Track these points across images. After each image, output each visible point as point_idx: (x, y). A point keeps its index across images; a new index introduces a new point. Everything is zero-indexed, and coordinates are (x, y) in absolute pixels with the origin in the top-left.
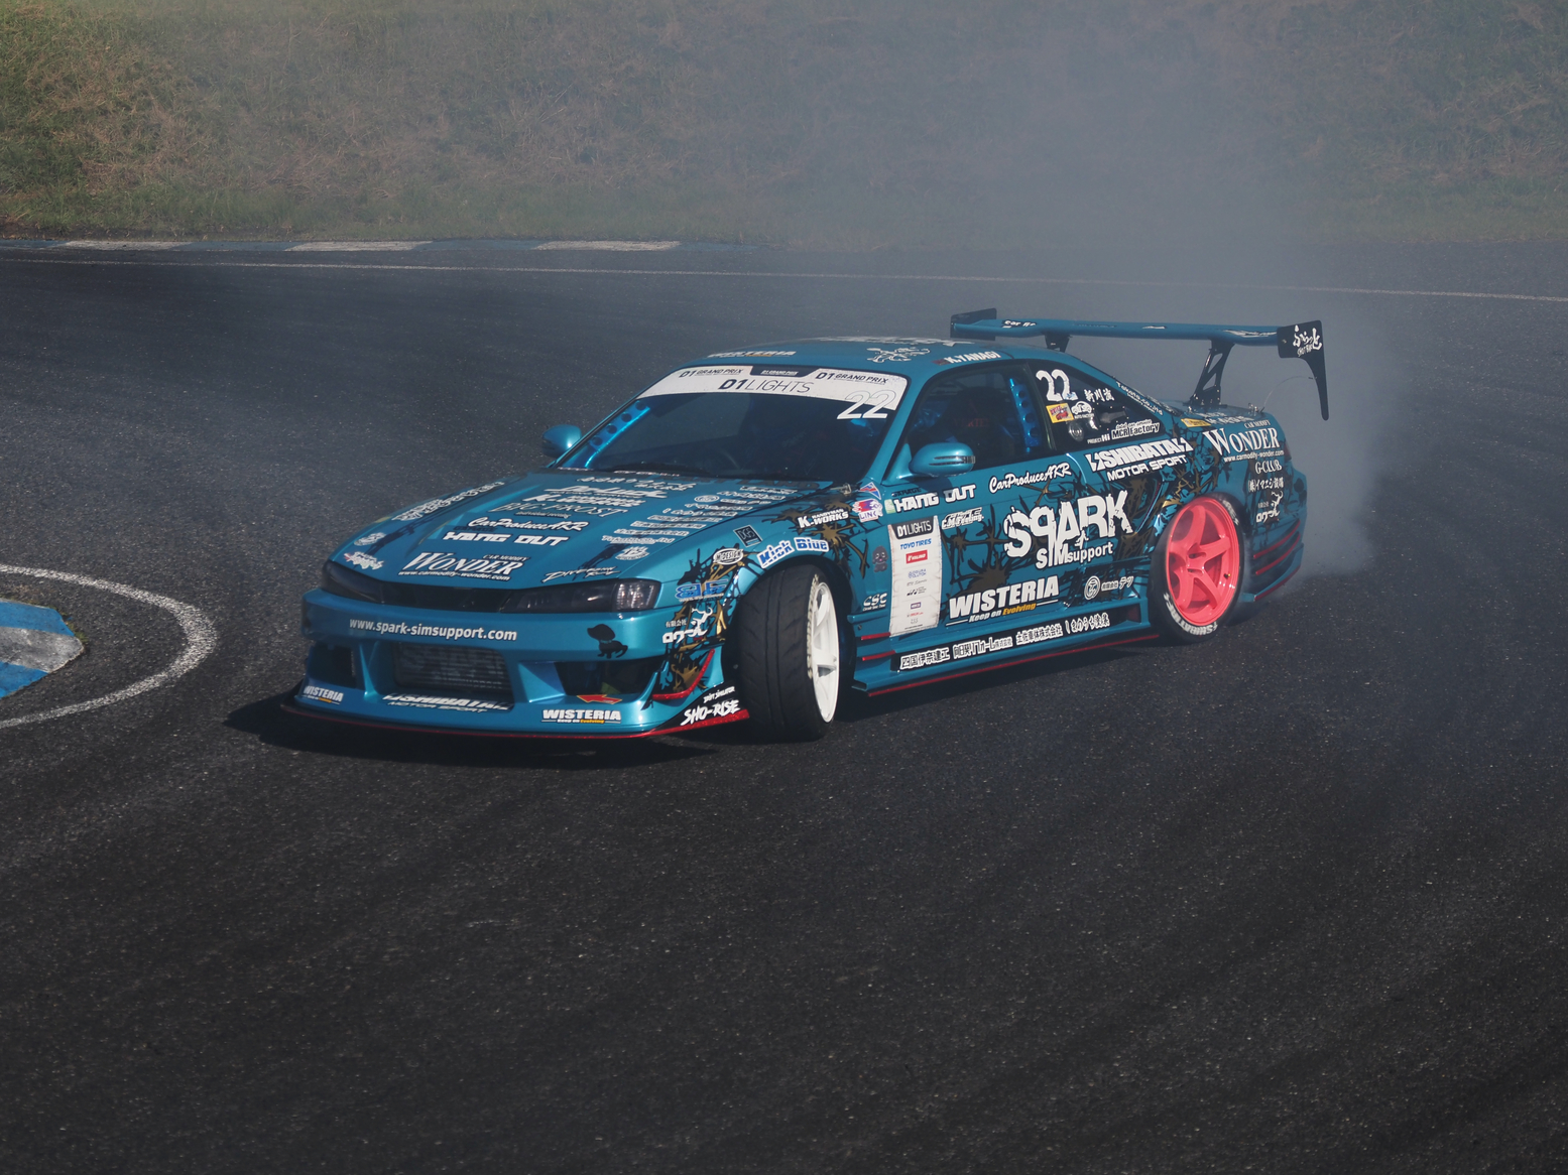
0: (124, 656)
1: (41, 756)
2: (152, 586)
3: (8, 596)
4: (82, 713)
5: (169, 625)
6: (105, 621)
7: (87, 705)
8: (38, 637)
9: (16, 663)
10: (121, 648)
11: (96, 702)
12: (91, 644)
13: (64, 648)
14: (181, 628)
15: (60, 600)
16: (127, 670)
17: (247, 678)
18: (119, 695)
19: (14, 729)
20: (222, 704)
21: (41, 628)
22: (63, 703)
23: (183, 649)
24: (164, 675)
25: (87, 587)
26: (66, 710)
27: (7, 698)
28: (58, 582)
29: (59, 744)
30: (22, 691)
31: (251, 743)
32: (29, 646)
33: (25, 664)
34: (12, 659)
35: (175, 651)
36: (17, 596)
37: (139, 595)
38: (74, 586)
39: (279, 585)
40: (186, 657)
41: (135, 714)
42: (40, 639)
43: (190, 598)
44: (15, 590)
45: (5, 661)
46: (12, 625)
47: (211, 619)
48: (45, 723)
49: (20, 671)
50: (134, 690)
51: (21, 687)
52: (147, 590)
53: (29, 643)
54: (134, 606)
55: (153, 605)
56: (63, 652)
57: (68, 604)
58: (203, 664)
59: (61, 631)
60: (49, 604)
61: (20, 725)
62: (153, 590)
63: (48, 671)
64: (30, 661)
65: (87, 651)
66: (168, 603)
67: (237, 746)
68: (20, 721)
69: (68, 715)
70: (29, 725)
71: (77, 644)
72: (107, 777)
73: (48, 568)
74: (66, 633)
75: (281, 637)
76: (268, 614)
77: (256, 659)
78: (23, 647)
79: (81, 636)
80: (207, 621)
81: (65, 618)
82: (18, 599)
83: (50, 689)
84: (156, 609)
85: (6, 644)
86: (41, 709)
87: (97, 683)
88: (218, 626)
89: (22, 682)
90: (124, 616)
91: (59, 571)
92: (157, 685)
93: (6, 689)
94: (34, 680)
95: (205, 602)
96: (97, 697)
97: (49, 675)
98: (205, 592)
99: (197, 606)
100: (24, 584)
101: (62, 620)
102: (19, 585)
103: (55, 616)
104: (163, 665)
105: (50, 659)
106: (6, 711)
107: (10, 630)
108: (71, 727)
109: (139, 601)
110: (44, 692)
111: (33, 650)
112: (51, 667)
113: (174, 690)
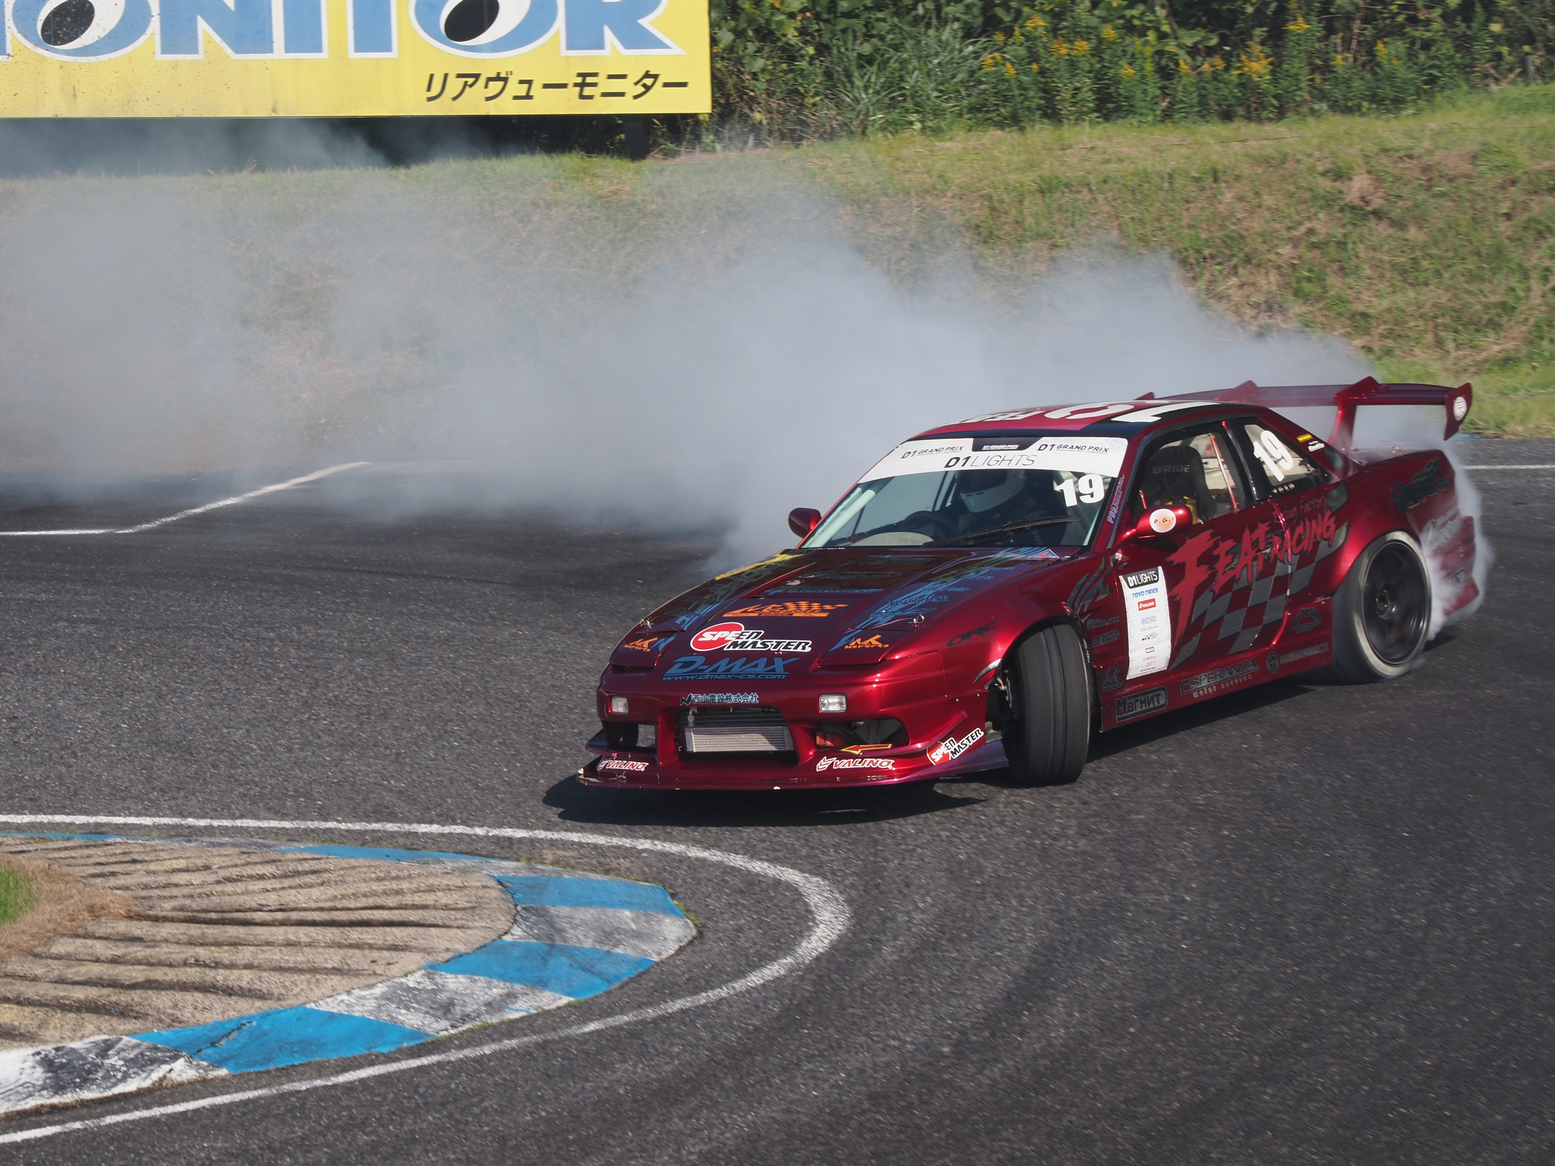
0: (742, 940)
1: (652, 1060)
2: (771, 855)
3: (607, 872)
4: (697, 1007)
5: (794, 901)
6: (719, 899)
7: (702, 998)
8: (643, 918)
9: (619, 951)
10: (739, 929)
11: (713, 995)
12: (704, 926)
13: (672, 932)
14: (806, 904)
15: (666, 875)
16: (747, 956)
17: (885, 961)
18: (739, 985)
19: (619, 1028)
20: (858, 993)
21: (642, 907)
22: (674, 996)
23: (810, 929)
24: (789, 960)
25: (697, 859)
26: (678, 1005)
27: (611, 992)
28: (664, 855)
29: (672, 1045)
30: (627, 983)
31: (894, 1038)
32: (633, 931)
33: (629, 952)
34: (615, 946)
35: (801, 932)
36: (617, 871)
37: (758, 867)
38: (682, 859)
39: (919, 850)
40: (814, 938)
41: (757, 1007)
42: (647, 922)
43: (817, 870)
44: (614, 865)
45: (606, 948)
46: (613, 906)
47: (841, 893)
48: (654, 1021)
49: (624, 959)
50: (755, 979)
51: (625, 979)
52: (767, 860)
53: (633, 926)
54: (752, 881)
55: (774, 879)
56: (673, 936)
57: (676, 880)
58: (834, 947)
59: (670, 911)
60: (654, 880)
61: (627, 1024)
62: (774, 861)
63: (656, 958)
64: (635, 948)
65: (701, 934)
66: (790, 875)
67: (878, 1042)
68: (626, 1018)
69: (682, 1011)
70: (637, 1023)
71: (688, 927)
73: (651, 838)
74: (675, 913)
75: (923, 911)
76: (907, 886)
77: (895, 938)
78: (626, 931)
79: (692, 916)
80: (837, 895)
81: (673, 896)
82: (618, 875)
83: (656, 981)
84: (777, 883)
85: (607, 929)
86: (650, 1004)
87: (713, 972)
88: (850, 902)
89: (626, 972)
90: (742, 892)
91: (665, 841)
92: (782, 972)
93: (609, 981)
94: (641, 970)
95: (833, 873)
96: (713, 988)
97: (657, 964)
98: (833, 861)
99: (824, 877)
100: (624, 858)
101: (669, 898)
102: (618, 858)
103: (659, 894)
104: (788, 948)
105: (658, 945)
106: (609, 1007)
107: (610, 912)
108: (685, 1024)
109: (758, 875)
110: (652, 984)
111: (638, 935)
112: (659, 954)
113: (801, 978)
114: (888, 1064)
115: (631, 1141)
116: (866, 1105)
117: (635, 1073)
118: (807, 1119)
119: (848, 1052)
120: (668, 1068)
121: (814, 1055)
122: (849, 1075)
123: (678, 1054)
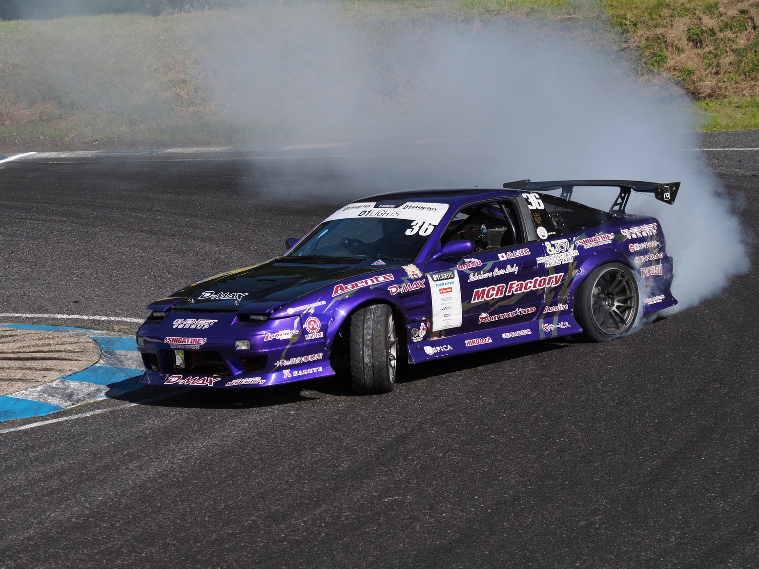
72: (196, 428)
114: (266, 419)
115: (152, 454)
116: (256, 438)
117: (154, 424)
118: (230, 444)
119: (249, 414)
120: (168, 422)
121: (234, 416)
122: (249, 424)
123: (173, 416)
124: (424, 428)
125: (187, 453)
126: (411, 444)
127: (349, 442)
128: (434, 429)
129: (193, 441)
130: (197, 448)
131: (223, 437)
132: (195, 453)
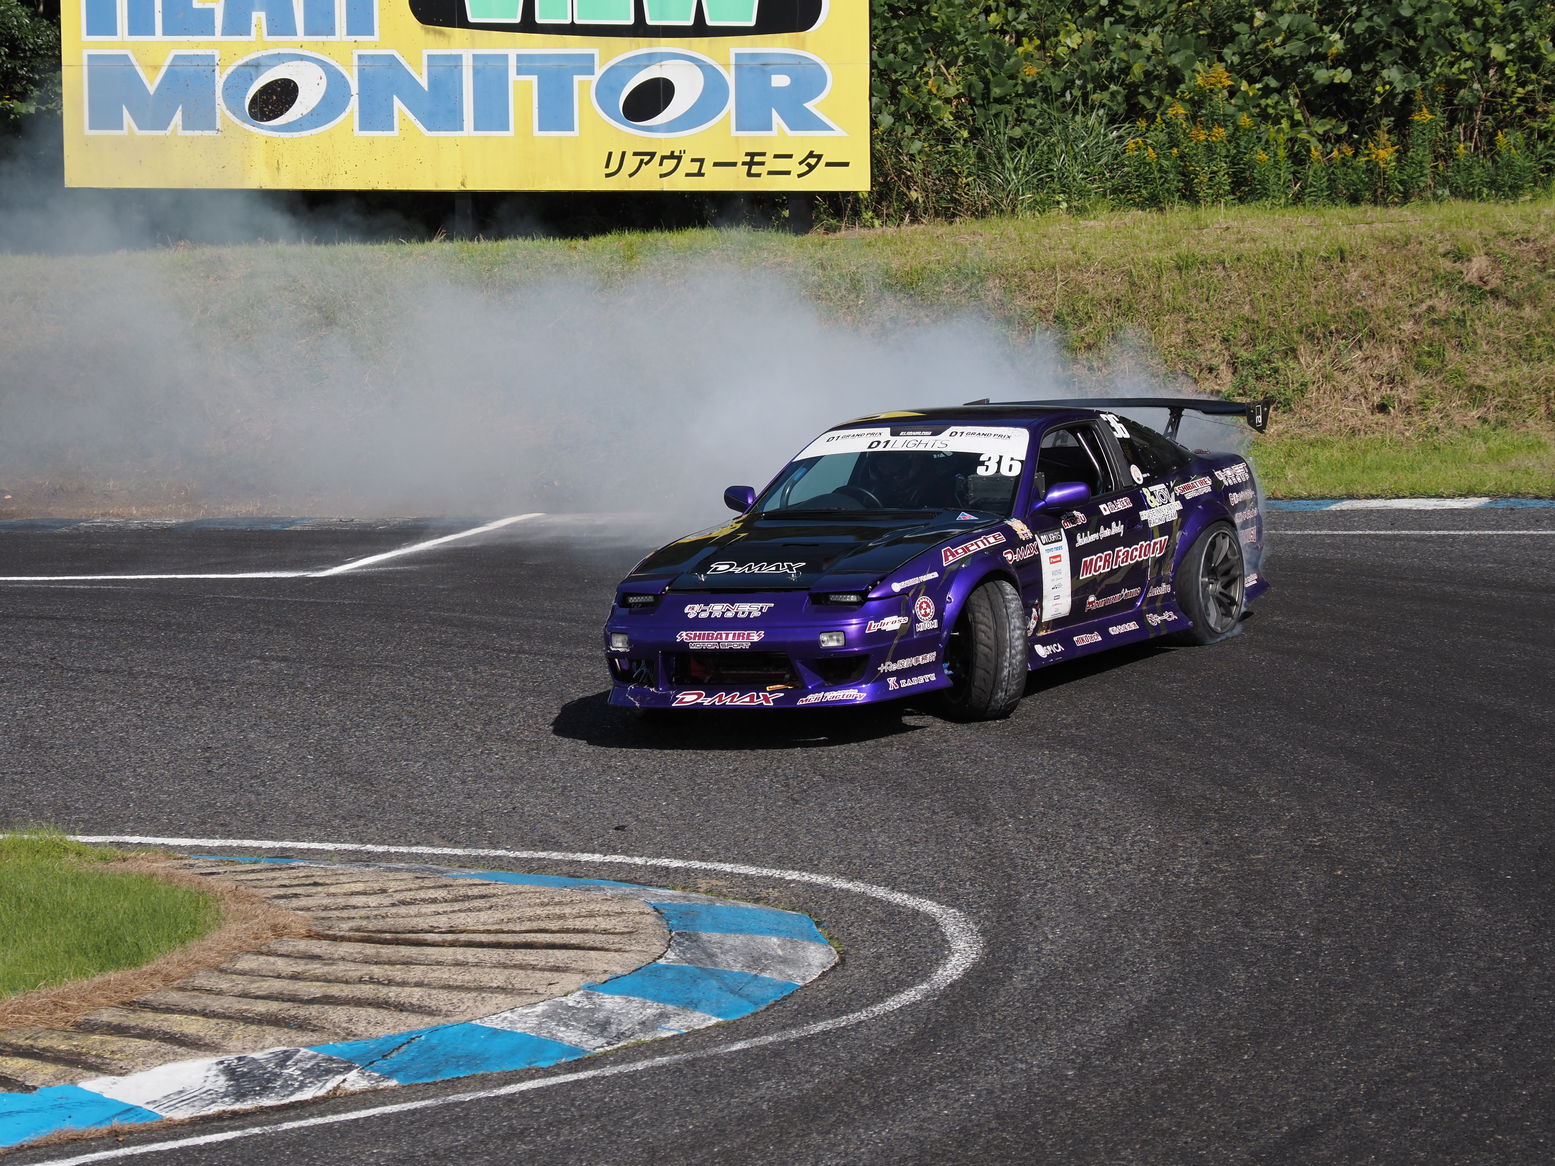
0: (882, 966)
1: (794, 1078)
2: (911, 888)
3: (757, 901)
4: (838, 1029)
5: (931, 931)
6: (861, 927)
7: (843, 1021)
8: (789, 945)
9: (766, 975)
10: (879, 957)
11: (854, 1017)
12: (846, 953)
13: (817, 957)
14: (943, 934)
15: (813, 905)
16: (886, 982)
17: (1015, 989)
18: (878, 1009)
19: (764, 1048)
20: (989, 1018)
21: (790, 935)
22: (816, 1019)
23: (946, 957)
24: (925, 986)
25: (841, 890)
26: (821, 1027)
27: (757, 1013)
28: (810, 885)
29: (813, 1064)
30: (773, 1005)
31: (1021, 1062)
32: (780, 957)
33: (775, 976)
34: (762, 970)
35: (937, 960)
36: (766, 900)
37: (898, 898)
38: (827, 890)
39: (1050, 885)
40: (949, 966)
41: (894, 1030)
42: (793, 948)
43: (953, 901)
44: (764, 894)
45: (754, 972)
46: (761, 933)
47: (976, 923)
48: (797, 1041)
49: (770, 983)
50: (893, 1004)
51: (771, 1002)
52: (906, 892)
53: (780, 952)
54: (892, 911)
55: (913, 909)
56: (816, 962)
57: (821, 909)
58: (967, 974)
59: (814, 939)
60: (801, 909)
61: (771, 1043)
62: (912, 893)
63: (801, 984)
64: (781, 973)
65: (843, 960)
66: (929, 906)
67: (1007, 1065)
68: (771, 1039)
69: (824, 1033)
70: (780, 1043)
71: (831, 953)
72: (865, 1101)
73: (800, 870)
74: (819, 941)
75: (1052, 943)
76: (1038, 918)
77: (1025, 969)
78: (773, 957)
79: (836, 944)
80: (971, 926)
81: (818, 924)
82: (767, 904)
83: (799, 1005)
84: (916, 913)
85: (755, 954)
86: (794, 1026)
87: (853, 996)
88: (983, 932)
89: (772, 995)
90: (882, 921)
91: (811, 873)
92: (918, 997)
93: (756, 1004)
94: (785, 994)
95: (969, 905)
96: (853, 1012)
97: (802, 988)
98: (969, 894)
99: (960, 909)
100: (774, 888)
101: (814, 927)
102: (768, 888)
103: (805, 922)
104: (925, 976)
105: (803, 970)
106: (755, 1027)
107: (758, 938)
108: (826, 1045)
109: (898, 905)
110: (796, 1007)
111: (784, 961)
112: (804, 979)
113: (937, 1003)
114: (1015, 1086)
115: (773, 1154)
116: (994, 1124)
117: (778, 1090)
118: (937, 1137)
119: (978, 1074)
120: (807, 1086)
121: (945, 1077)
122: (979, 1096)
123: (819, 1073)
124: (1351, 1114)
125: (847, 1154)
126: (1323, 1147)
127: (1189, 1140)
128: (1373, 1117)
129: (859, 1127)
130: (868, 1144)
131: (924, 1120)
132: (863, 1153)
